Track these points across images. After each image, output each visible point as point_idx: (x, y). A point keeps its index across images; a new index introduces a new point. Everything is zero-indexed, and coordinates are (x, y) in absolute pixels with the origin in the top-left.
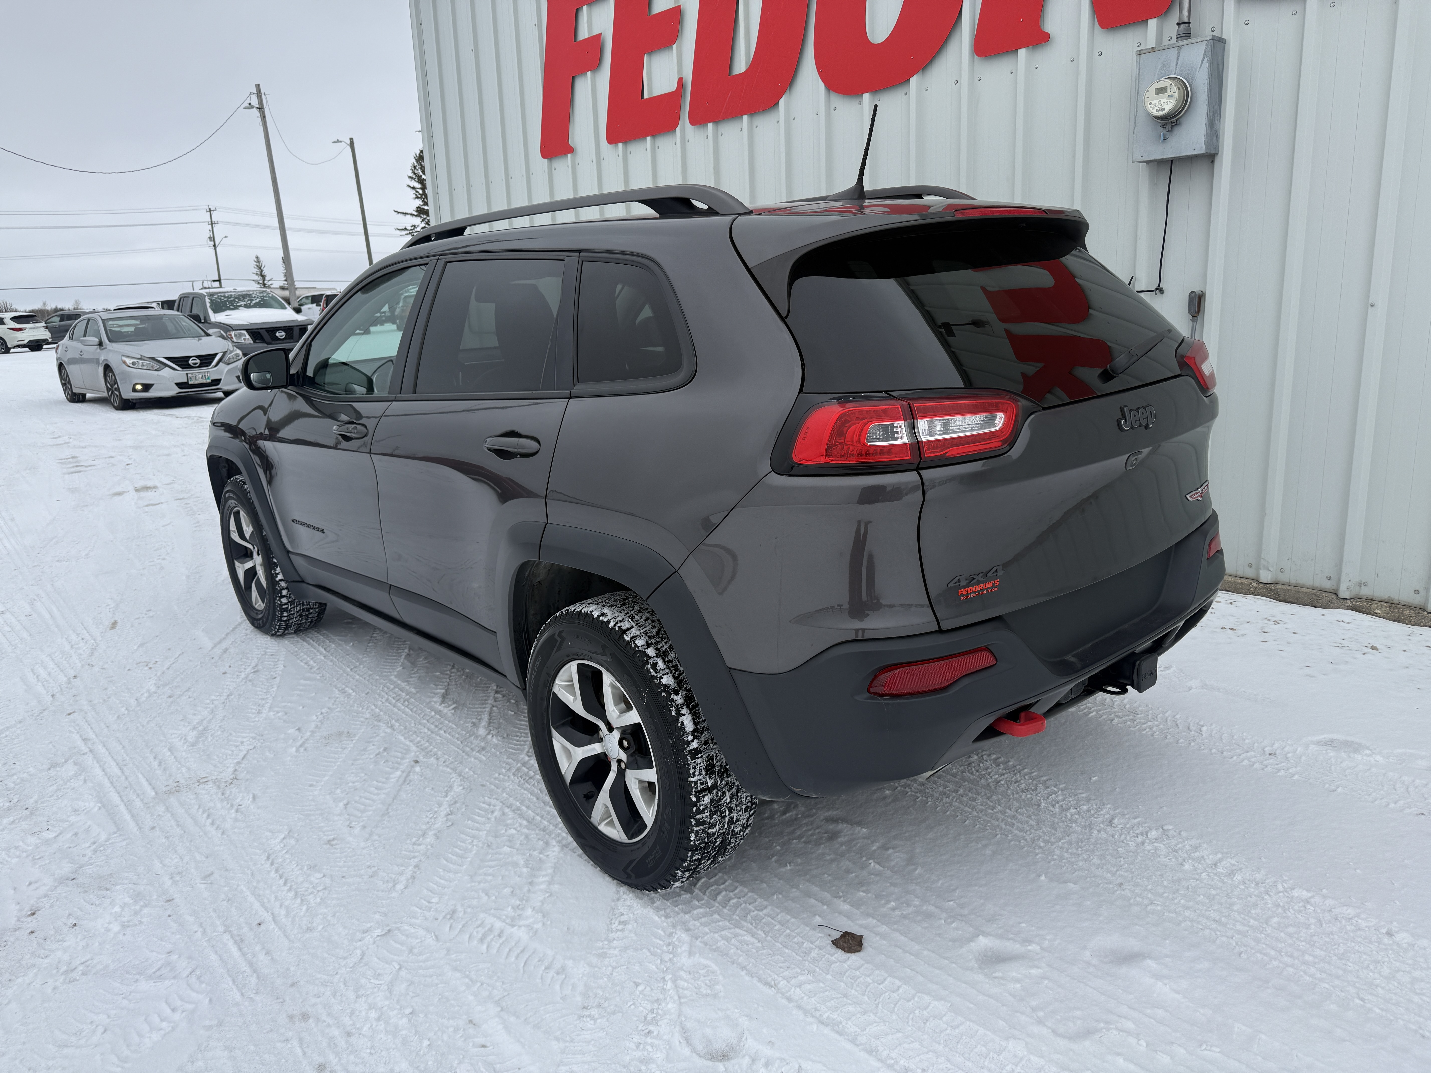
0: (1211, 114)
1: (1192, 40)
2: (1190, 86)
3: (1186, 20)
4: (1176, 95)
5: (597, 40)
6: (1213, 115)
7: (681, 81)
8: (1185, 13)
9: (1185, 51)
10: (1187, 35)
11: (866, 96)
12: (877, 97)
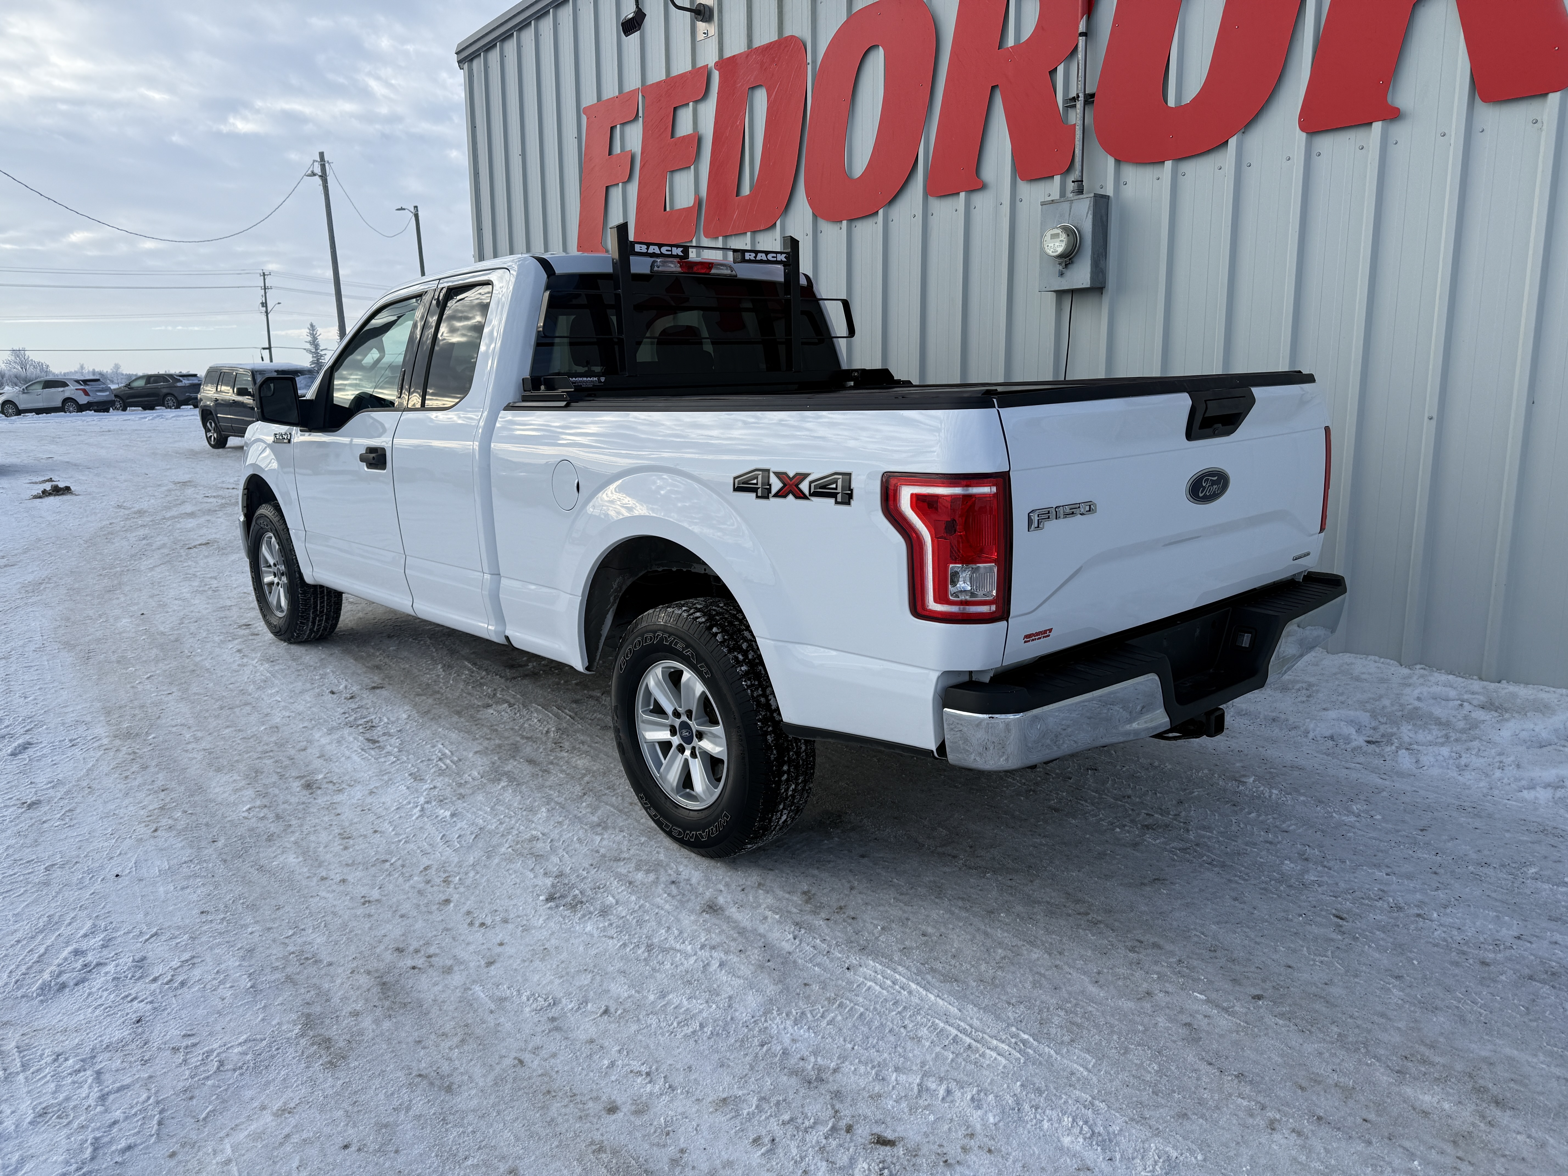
0: (1096, 256)
1: (1084, 196)
2: (1079, 233)
3: (1079, 179)
4: (1066, 240)
5: (628, 156)
6: (1098, 256)
7: (697, 198)
8: (1078, 173)
9: (1075, 205)
10: (1080, 191)
11: (845, 223)
12: (854, 224)
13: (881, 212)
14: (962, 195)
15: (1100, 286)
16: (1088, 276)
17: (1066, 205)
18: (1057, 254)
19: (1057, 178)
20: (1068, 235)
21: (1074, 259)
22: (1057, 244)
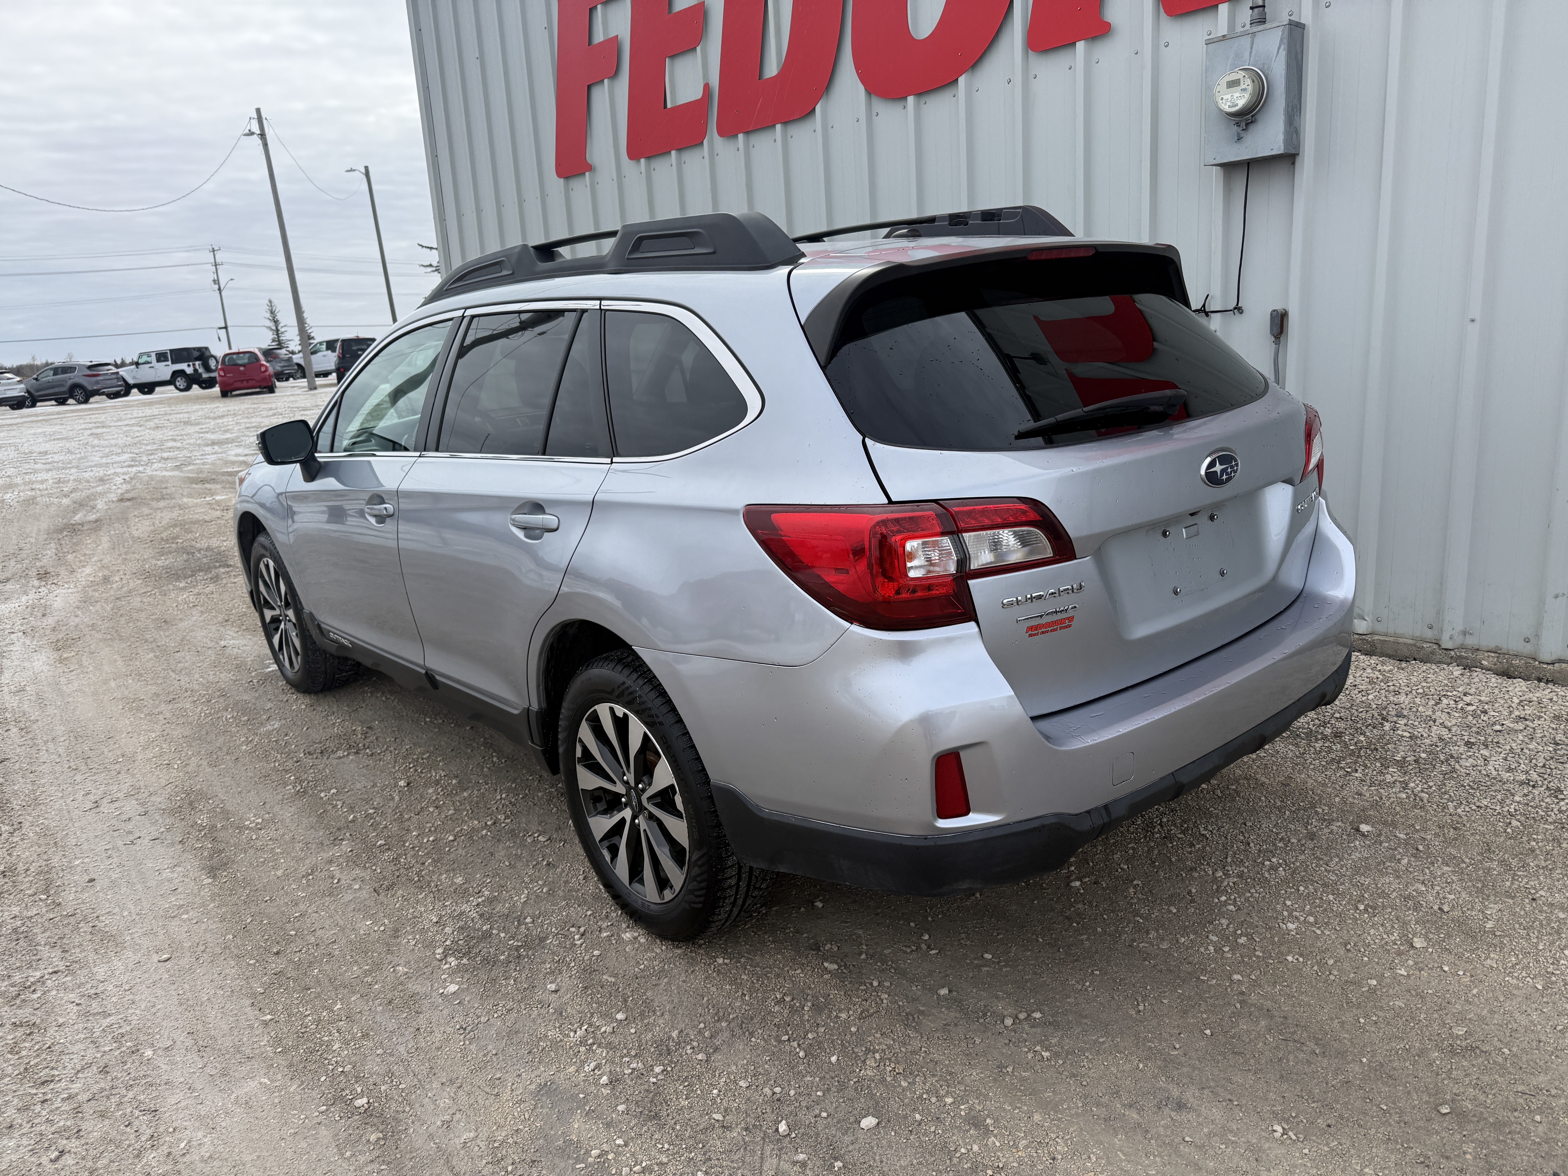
0: (1290, 109)
1: (1267, 25)
2: (1266, 78)
3: (1261, 3)
4: (1251, 88)
5: (613, 43)
6: (1292, 110)
7: (707, 87)
9: (1259, 39)
10: (1262, 21)
11: (911, 99)
12: (923, 100)
13: (962, 80)
14: (1080, 45)
15: (1293, 152)
16: (1281, 137)
17: (1246, 41)
18: (1237, 108)
19: (1223, 8)
20: (1253, 81)
21: (1256, 116)
22: (1236, 95)
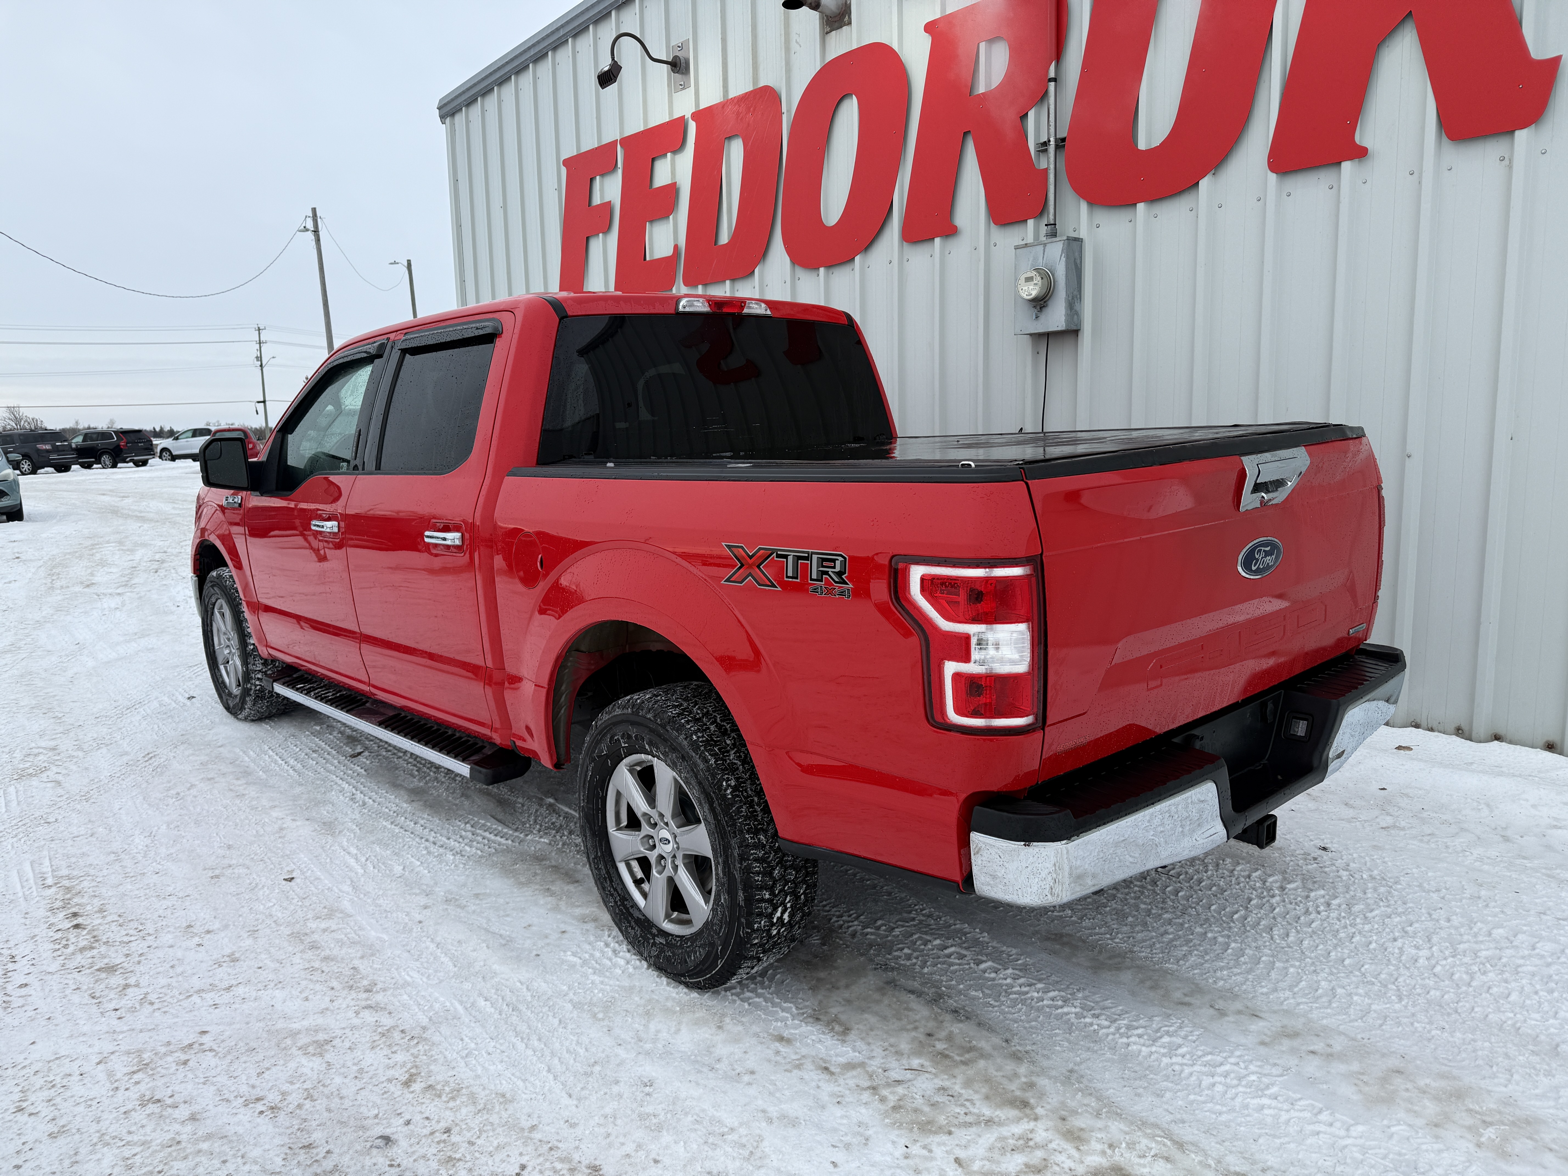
0: (1070, 298)
1: (1057, 239)
2: (1053, 276)
3: (1052, 222)
4: (1040, 283)
5: (607, 206)
6: (1073, 299)
7: (676, 247)
8: (1051, 217)
9: (1049, 248)
10: (1053, 234)
11: (822, 270)
13: (857, 258)
14: (937, 240)
15: (1075, 328)
16: (1063, 318)
17: (1040, 248)
18: (1033, 297)
19: (1031, 222)
20: (1042, 278)
21: (1047, 303)
22: (1031, 287)
